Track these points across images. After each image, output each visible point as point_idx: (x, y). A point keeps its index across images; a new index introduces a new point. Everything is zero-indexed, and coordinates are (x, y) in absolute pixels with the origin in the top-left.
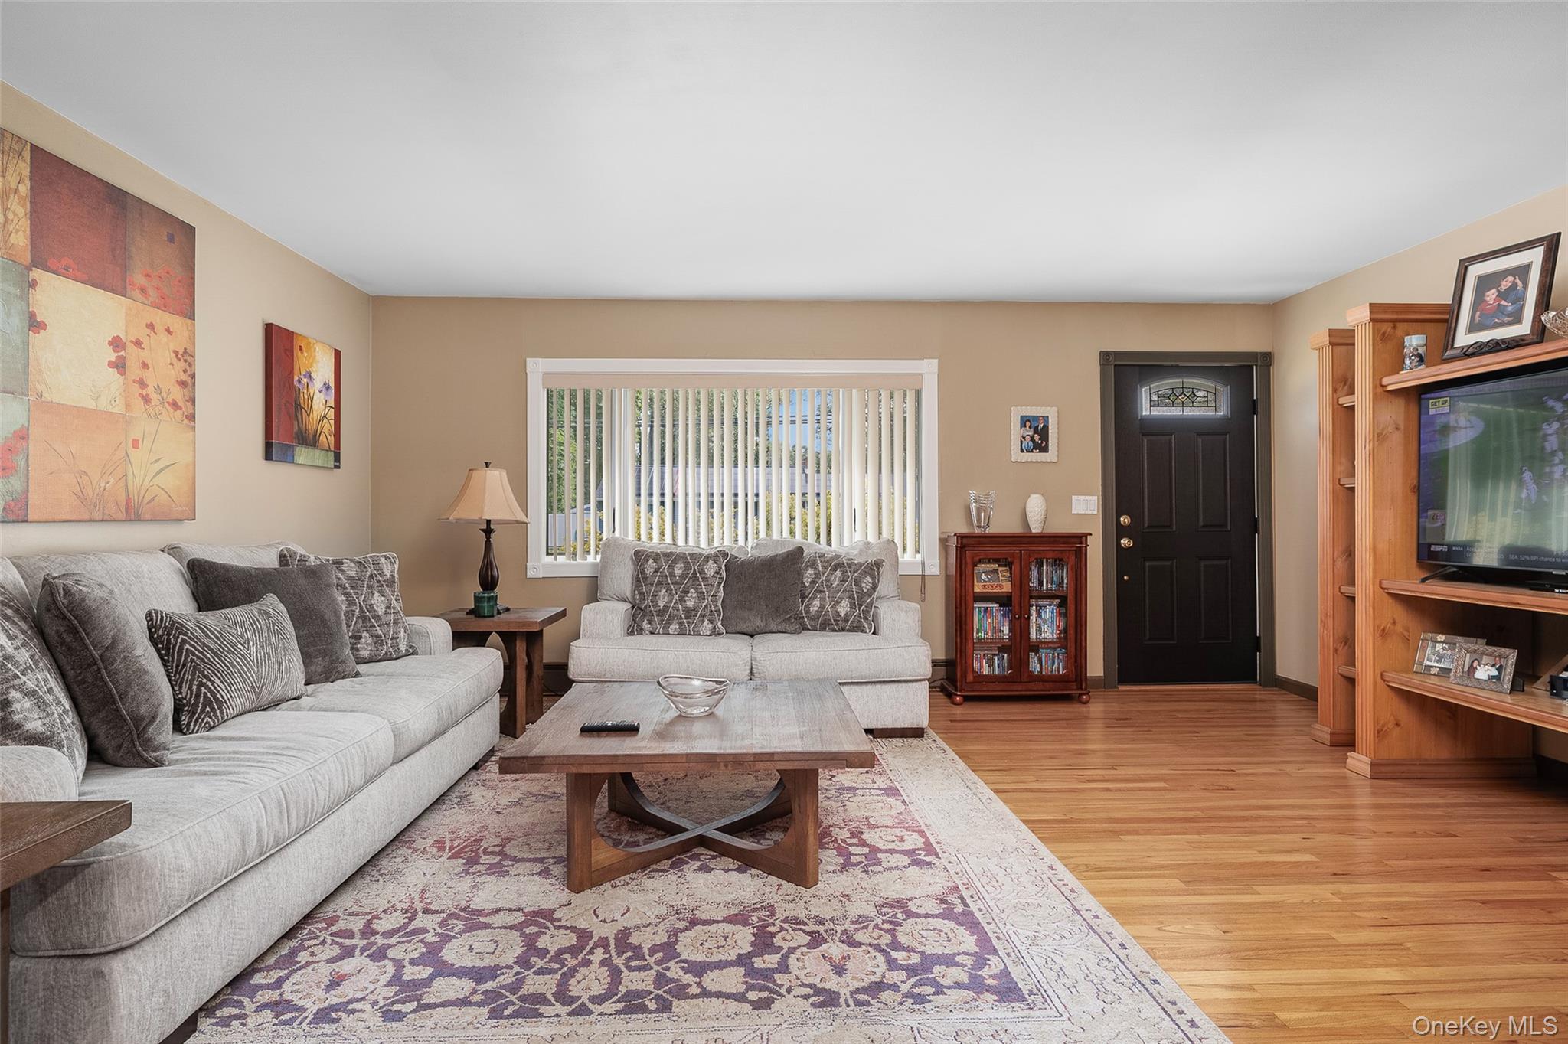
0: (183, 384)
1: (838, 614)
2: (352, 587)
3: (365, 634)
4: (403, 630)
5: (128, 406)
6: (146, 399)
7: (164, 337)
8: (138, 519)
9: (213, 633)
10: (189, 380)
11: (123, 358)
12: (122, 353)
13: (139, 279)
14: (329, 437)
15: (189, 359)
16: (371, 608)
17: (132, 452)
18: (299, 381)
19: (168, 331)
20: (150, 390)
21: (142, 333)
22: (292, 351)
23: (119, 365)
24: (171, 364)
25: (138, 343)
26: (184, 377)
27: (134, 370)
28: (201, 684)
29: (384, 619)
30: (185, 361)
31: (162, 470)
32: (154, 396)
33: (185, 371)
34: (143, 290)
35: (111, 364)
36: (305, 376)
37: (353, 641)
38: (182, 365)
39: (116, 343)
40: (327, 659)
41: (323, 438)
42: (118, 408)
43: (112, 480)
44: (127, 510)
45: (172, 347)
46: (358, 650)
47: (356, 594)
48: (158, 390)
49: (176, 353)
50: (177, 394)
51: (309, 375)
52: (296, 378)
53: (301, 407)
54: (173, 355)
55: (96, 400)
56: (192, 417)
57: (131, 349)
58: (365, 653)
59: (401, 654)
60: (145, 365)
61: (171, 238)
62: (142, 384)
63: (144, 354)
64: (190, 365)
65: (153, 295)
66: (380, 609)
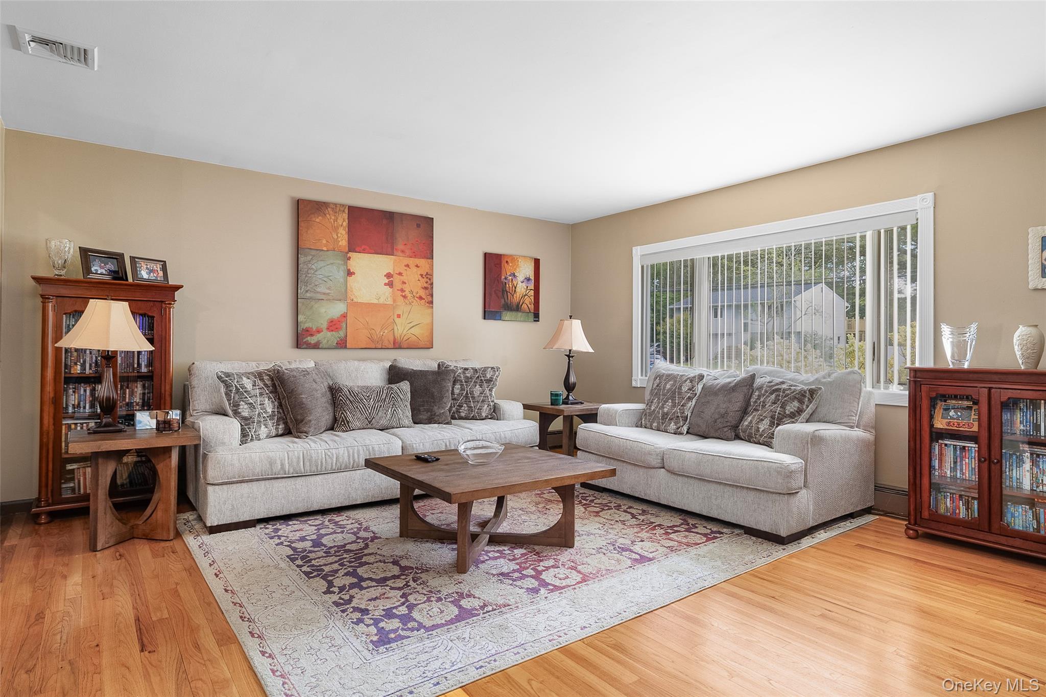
0: (426, 288)
1: (758, 430)
2: (466, 382)
3: (465, 405)
4: (486, 406)
5: (394, 301)
6: (405, 297)
7: (415, 269)
8: (400, 348)
9: (353, 393)
10: (429, 286)
11: (392, 281)
12: (392, 279)
13: (400, 246)
14: (529, 306)
15: (429, 277)
16: (472, 393)
17: (397, 320)
18: (506, 278)
19: (417, 266)
20: (407, 293)
21: (402, 269)
22: (500, 264)
23: (390, 284)
24: (419, 280)
25: (400, 274)
26: (426, 285)
27: (397, 284)
28: (342, 413)
29: (477, 399)
30: (427, 278)
31: (413, 327)
32: (409, 295)
33: (427, 282)
34: (403, 251)
35: (385, 284)
36: (510, 276)
37: (458, 408)
38: (425, 279)
39: (389, 276)
40: (429, 413)
41: (524, 306)
42: (390, 302)
43: (386, 331)
44: (394, 343)
45: (419, 273)
46: (460, 412)
47: (467, 385)
48: (411, 292)
49: (422, 275)
50: (422, 293)
51: (514, 275)
52: (503, 277)
53: (507, 292)
54: (420, 276)
55: (378, 300)
56: (432, 302)
57: (396, 276)
58: (463, 415)
59: (482, 418)
60: (404, 283)
61: (418, 226)
62: (402, 290)
63: (404, 278)
64: (430, 279)
65: (408, 252)
66: (477, 393)
